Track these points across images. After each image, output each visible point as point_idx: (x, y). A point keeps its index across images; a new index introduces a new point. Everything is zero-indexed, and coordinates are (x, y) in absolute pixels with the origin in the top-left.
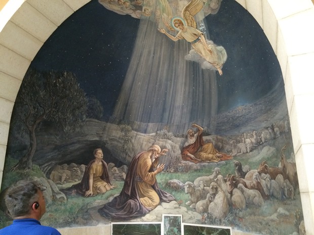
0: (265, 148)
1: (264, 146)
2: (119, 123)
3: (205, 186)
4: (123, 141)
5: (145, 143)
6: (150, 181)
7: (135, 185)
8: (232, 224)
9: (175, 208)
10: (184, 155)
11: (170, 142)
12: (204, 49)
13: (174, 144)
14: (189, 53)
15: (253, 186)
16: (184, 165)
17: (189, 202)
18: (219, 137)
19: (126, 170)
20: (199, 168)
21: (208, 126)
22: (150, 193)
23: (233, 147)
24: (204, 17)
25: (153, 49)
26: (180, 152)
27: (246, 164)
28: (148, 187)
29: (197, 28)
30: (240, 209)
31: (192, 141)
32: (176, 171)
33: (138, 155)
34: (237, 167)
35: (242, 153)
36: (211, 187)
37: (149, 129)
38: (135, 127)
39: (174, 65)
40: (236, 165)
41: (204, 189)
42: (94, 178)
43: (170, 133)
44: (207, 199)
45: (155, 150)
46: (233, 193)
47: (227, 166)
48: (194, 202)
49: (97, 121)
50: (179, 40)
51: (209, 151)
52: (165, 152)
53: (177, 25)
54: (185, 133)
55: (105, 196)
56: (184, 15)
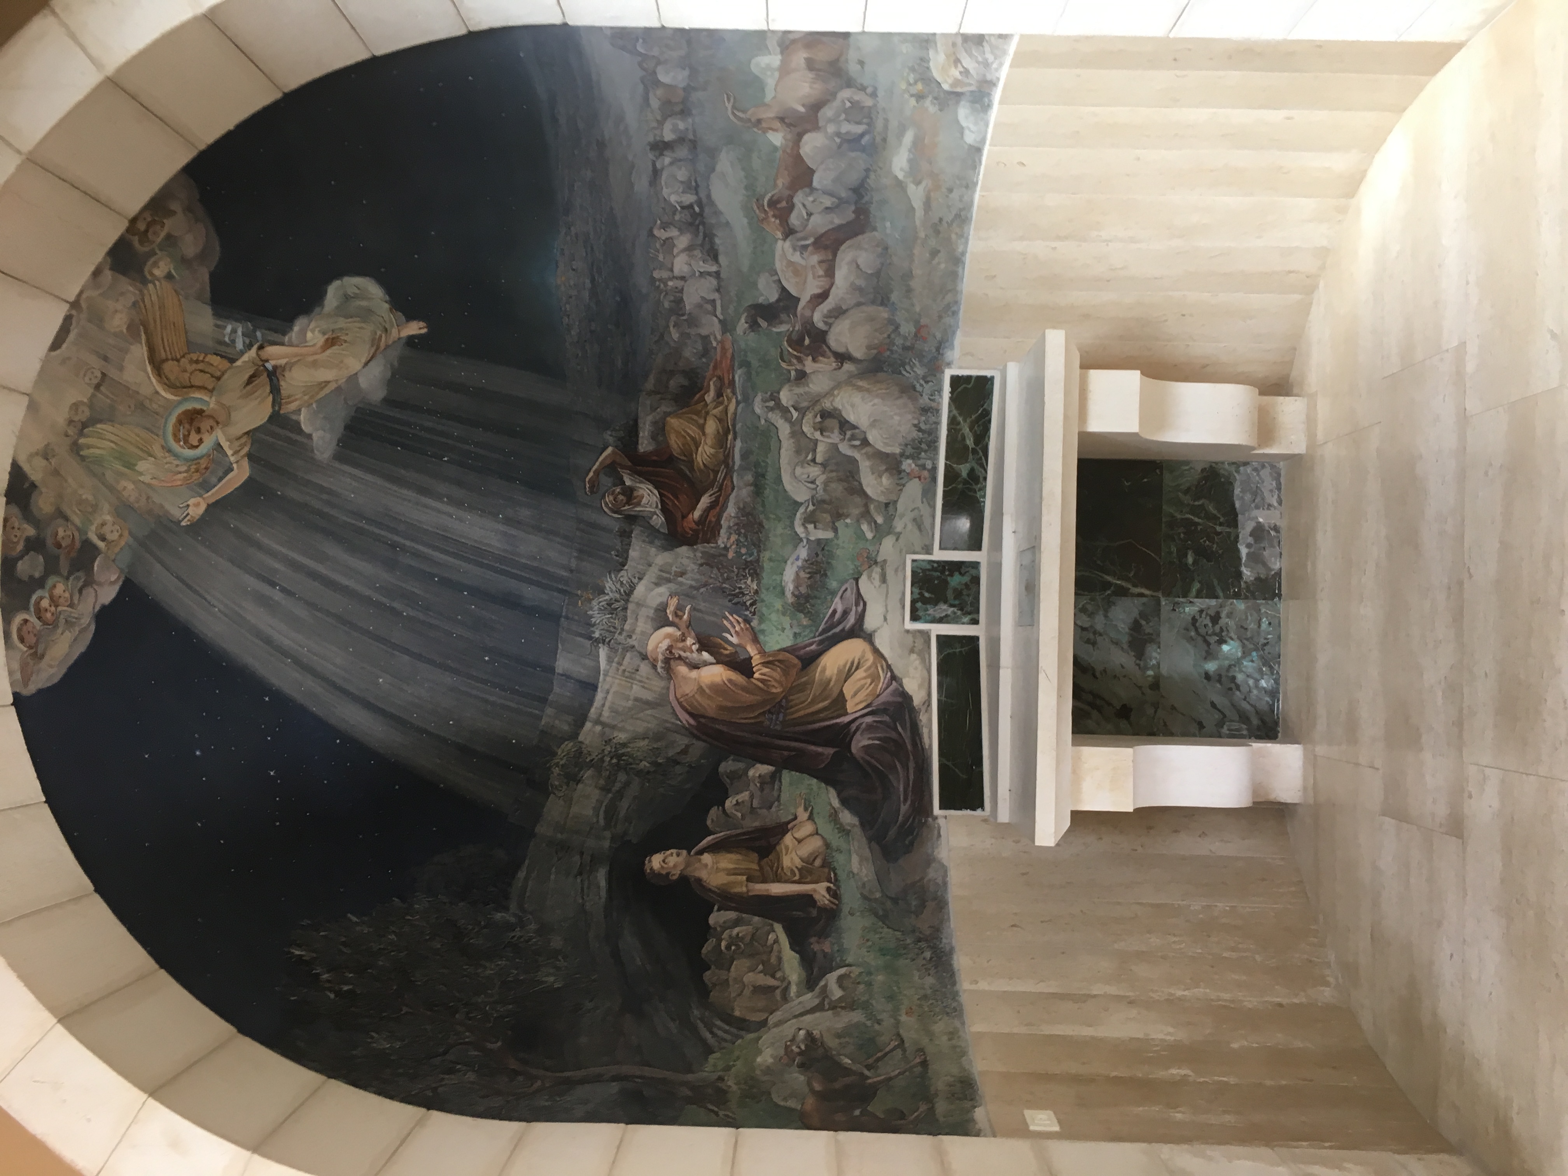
0: (715, 196)
1: (709, 196)
2: (543, 788)
3: (814, 460)
4: (622, 777)
5: (636, 691)
6: (786, 673)
7: (797, 729)
8: (935, 367)
9: (884, 579)
10: (696, 532)
11: (640, 589)
12: (315, 364)
13: (652, 575)
14: (309, 436)
15: (824, 266)
16: (734, 537)
17: (865, 527)
18: (650, 384)
19: (741, 765)
20: (749, 477)
21: (604, 424)
22: (828, 673)
23: (693, 331)
24: (208, 310)
25: (252, 583)
26: (684, 550)
27: (755, 285)
28: (806, 683)
29: (232, 361)
30: (891, 328)
31: (648, 497)
32: (754, 569)
33: (684, 717)
34: (761, 321)
35: (716, 296)
36: (817, 435)
37: (580, 672)
38: (566, 727)
39: (333, 512)
40: (754, 325)
41: (824, 465)
42: (764, 881)
43: (609, 585)
44: (857, 455)
45: (670, 649)
46: (841, 350)
47: (755, 363)
48: (866, 506)
49: (521, 874)
50: (250, 456)
51: (693, 431)
52: (680, 608)
53: (194, 439)
54: (612, 521)
55: (836, 840)
56: (171, 386)
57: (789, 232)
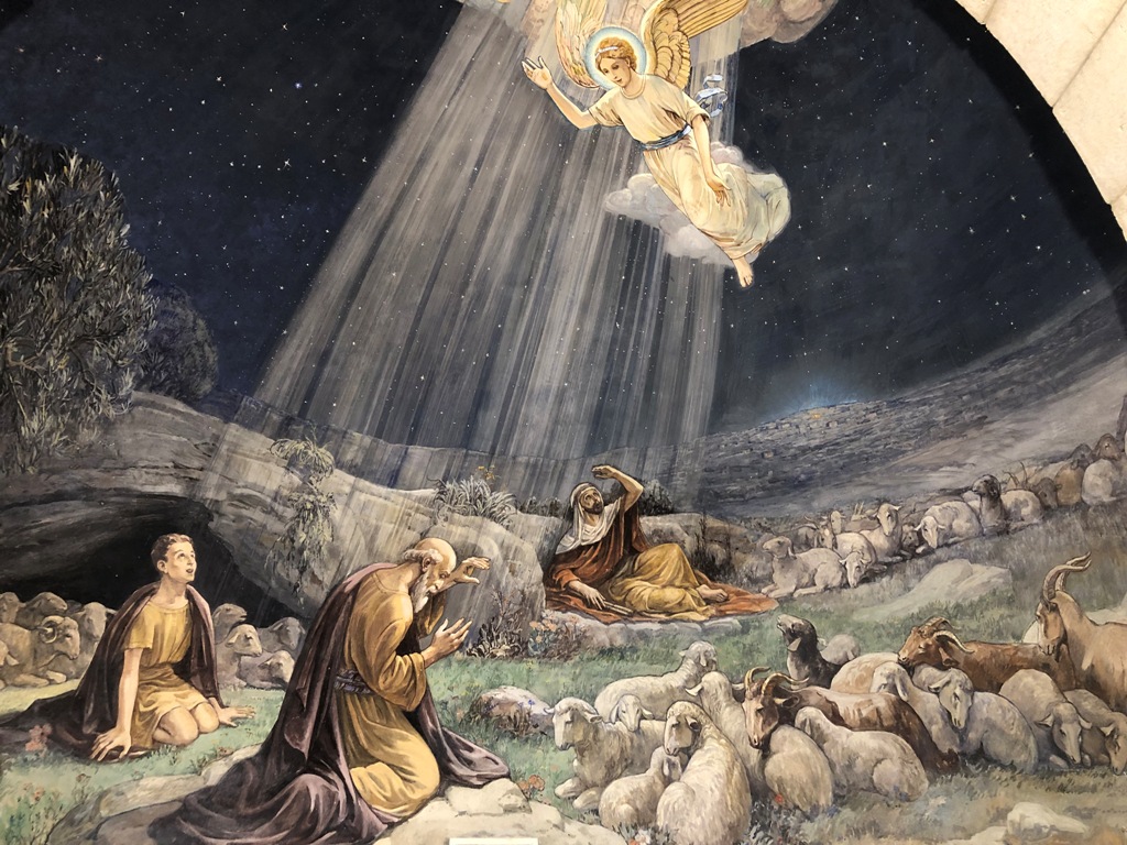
0: (939, 569)
1: (939, 561)
2: (282, 432)
3: (643, 717)
4: (290, 513)
5: (387, 528)
6: (402, 693)
7: (334, 708)
9: (509, 810)
10: (559, 586)
11: (496, 528)
12: (696, 177)
13: (512, 539)
14: (625, 186)
15: (874, 718)
16: (553, 627)
17: (569, 784)
18: (712, 522)
19: (294, 642)
20: (620, 641)
21: (667, 477)
22: (399, 743)
23: (776, 564)
24: (733, 50)
25: (478, 142)
26: (539, 572)
27: (839, 631)
28: (388, 718)
29: (687, 89)
30: (807, 809)
31: (593, 530)
32: (519, 651)
33: (354, 579)
34: (797, 642)
35: (820, 586)
36: (672, 721)
37: (409, 470)
38: (349, 457)
39: (555, 221)
40: (792, 634)
41: (638, 730)
42: (143, 669)
43: (501, 496)
44: (652, 771)
45: (432, 562)
46: (773, 746)
47: (748, 639)
48: (594, 785)
49: (180, 406)
50: (598, 127)
51: (666, 575)
52: (476, 571)
53: (607, 63)
54: (565, 497)
55: (187, 758)
56: (654, 25)
57: (909, 667)
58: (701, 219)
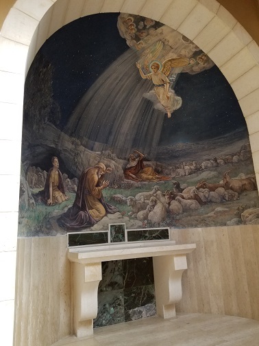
1: (204, 171)
3: (145, 200)
4: (73, 154)
5: (92, 160)
6: (97, 195)
7: (85, 198)
8: (169, 225)
9: (119, 218)
10: (127, 174)
11: (114, 162)
12: (164, 94)
14: (148, 92)
15: (191, 197)
16: (126, 183)
17: (131, 213)
18: (158, 163)
20: (140, 186)
21: (149, 154)
22: (98, 205)
23: (172, 171)
24: (180, 72)
27: (184, 183)
28: (95, 200)
30: (178, 214)
31: (134, 164)
32: (119, 187)
33: (86, 171)
35: (180, 175)
36: (151, 200)
37: (95, 147)
40: (175, 184)
41: (144, 202)
42: (53, 187)
43: (114, 155)
44: (147, 209)
45: (101, 168)
46: (171, 203)
47: (166, 185)
48: (136, 213)
49: (54, 127)
50: (147, 79)
51: (149, 173)
52: (110, 170)
53: (153, 67)
55: (61, 206)
57: (198, 189)
58: (163, 102)
